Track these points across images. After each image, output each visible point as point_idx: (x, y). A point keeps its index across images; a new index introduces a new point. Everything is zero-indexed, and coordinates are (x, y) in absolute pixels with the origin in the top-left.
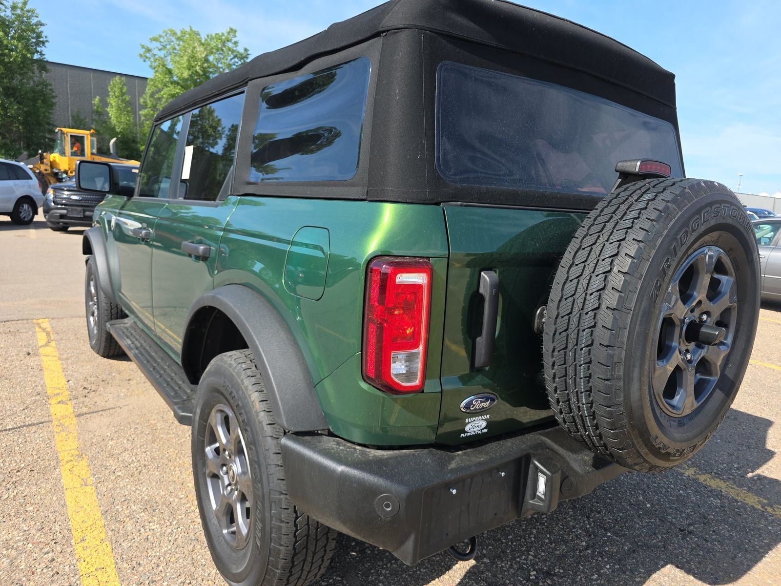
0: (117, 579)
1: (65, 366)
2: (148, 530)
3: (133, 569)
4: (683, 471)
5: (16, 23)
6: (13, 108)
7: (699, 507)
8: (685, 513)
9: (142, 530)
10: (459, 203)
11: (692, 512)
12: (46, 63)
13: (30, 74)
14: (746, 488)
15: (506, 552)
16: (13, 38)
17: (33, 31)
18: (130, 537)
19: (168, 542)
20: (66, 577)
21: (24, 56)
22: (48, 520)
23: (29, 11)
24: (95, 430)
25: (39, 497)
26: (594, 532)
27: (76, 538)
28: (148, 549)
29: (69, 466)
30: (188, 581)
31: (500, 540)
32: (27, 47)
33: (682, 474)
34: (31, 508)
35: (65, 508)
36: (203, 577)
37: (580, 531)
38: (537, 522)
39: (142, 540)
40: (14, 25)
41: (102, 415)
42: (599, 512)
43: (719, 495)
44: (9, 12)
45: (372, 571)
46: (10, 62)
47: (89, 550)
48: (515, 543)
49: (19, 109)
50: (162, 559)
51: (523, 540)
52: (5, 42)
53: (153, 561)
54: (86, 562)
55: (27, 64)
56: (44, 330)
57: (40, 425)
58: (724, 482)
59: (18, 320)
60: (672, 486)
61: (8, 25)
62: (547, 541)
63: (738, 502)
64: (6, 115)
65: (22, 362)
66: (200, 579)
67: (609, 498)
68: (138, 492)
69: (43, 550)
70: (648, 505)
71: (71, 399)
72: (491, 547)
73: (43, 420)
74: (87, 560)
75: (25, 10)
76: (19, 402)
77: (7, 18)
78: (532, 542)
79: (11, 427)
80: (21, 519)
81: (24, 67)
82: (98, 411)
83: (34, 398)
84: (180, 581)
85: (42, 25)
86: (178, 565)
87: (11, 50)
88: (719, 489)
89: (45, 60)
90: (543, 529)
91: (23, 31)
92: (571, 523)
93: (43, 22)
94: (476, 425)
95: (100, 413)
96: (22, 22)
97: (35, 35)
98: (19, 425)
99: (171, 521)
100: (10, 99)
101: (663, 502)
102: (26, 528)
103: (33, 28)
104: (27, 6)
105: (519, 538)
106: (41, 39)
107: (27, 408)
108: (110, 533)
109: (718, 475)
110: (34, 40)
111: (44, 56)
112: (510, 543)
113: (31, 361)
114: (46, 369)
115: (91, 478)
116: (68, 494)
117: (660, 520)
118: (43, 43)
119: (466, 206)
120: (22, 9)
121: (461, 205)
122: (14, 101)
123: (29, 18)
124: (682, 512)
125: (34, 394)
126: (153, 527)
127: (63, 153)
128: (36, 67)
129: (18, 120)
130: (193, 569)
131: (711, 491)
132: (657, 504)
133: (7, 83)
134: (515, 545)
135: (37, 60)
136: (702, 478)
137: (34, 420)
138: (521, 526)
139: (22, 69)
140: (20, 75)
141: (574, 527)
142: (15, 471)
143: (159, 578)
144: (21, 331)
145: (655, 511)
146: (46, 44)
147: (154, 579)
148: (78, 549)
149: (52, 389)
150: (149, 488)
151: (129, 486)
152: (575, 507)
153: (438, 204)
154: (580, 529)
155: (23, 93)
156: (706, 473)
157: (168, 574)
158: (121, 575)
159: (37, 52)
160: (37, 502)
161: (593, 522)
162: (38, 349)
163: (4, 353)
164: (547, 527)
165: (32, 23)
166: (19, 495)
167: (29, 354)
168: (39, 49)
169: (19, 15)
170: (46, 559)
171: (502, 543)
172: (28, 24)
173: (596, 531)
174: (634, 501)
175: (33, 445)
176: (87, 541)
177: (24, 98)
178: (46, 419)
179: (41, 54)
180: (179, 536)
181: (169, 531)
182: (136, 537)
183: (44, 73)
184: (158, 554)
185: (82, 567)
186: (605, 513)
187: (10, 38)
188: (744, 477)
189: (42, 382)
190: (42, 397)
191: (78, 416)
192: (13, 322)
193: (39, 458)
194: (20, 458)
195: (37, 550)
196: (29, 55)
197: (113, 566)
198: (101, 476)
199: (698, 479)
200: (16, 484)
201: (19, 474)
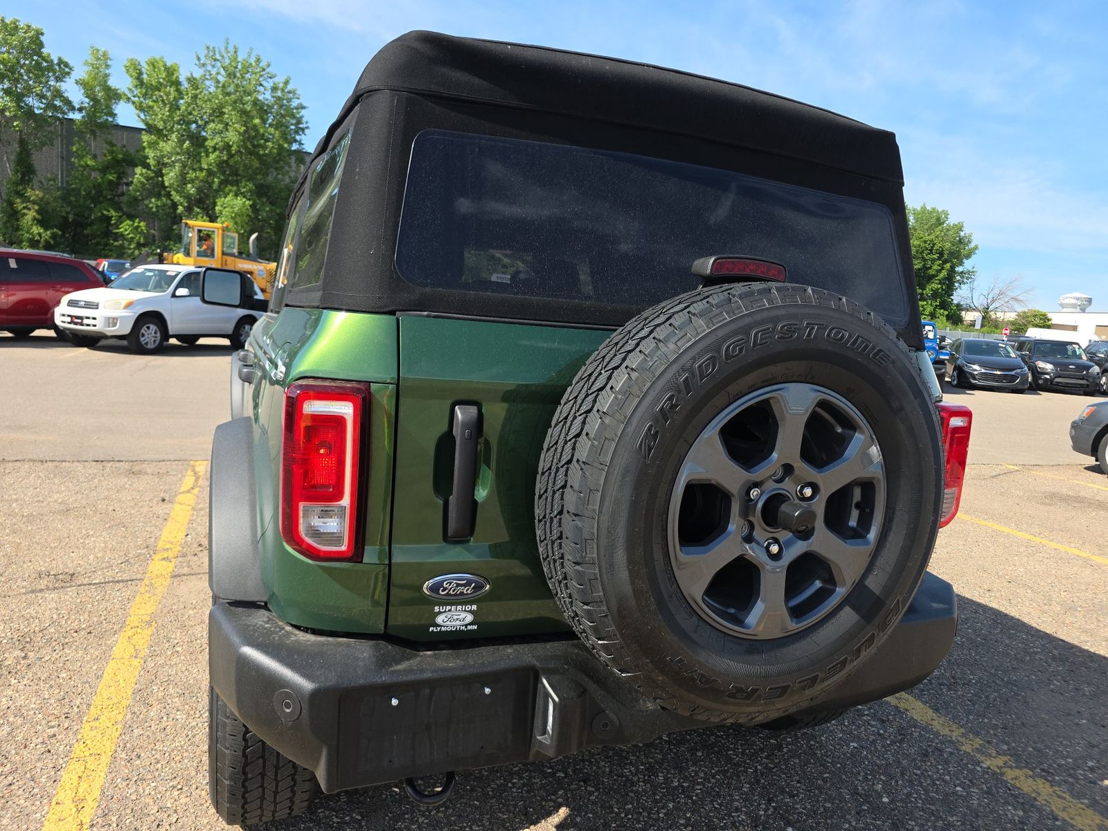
0: (106, 770)
1: (195, 517)
2: (171, 719)
3: (129, 762)
4: (983, 758)
5: (275, 107)
6: (264, 210)
7: (977, 816)
8: (944, 821)
9: (165, 718)
10: (426, 313)
11: (958, 821)
12: (304, 155)
13: (287, 168)
14: (1086, 801)
15: (610, 826)
16: (271, 125)
17: (293, 116)
18: (147, 724)
19: (185, 736)
20: (56, 757)
21: (281, 147)
22: (74, 691)
23: (289, 92)
24: (182, 594)
25: (79, 664)
26: (766, 822)
27: (91, 716)
28: (158, 741)
29: (130, 633)
30: (179, 787)
31: (611, 807)
32: (285, 136)
33: (978, 763)
34: (64, 675)
35: (99, 680)
36: (198, 785)
37: (744, 818)
38: (683, 793)
39: (158, 730)
40: (273, 110)
41: (201, 578)
42: (792, 796)
43: (1027, 803)
44: (268, 95)
45: (407, 816)
46: (265, 155)
47: (95, 731)
48: (630, 816)
49: (271, 211)
50: (167, 755)
51: (645, 814)
52: (262, 131)
53: (155, 757)
54: (85, 745)
55: (283, 156)
56: (195, 473)
57: (130, 582)
58: (1052, 786)
59: (174, 461)
60: (947, 778)
61: (266, 111)
62: (682, 822)
63: (1057, 820)
64: (257, 217)
65: (151, 509)
66: (194, 786)
67: (824, 780)
68: (186, 673)
69: (49, 724)
70: (885, 800)
71: (177, 557)
72: (591, 816)
73: (134, 578)
74: (87, 742)
75: (286, 90)
76: (121, 553)
77: (266, 102)
78: (658, 819)
79: (97, 582)
80: (48, 685)
81: (280, 160)
82: (199, 574)
83: (139, 551)
84: (171, 784)
85: (303, 108)
86: (179, 766)
87: (267, 140)
88: (1034, 795)
89: (304, 150)
90: (686, 804)
91: (283, 116)
92: (736, 804)
93: (305, 105)
94: (455, 617)
95: (199, 576)
96: (281, 106)
97: (294, 122)
98: (107, 580)
99: (202, 712)
100: (262, 199)
101: (915, 798)
102: (47, 696)
103: (293, 112)
104: (288, 86)
105: (641, 810)
106: (301, 126)
107: (127, 561)
108: (129, 716)
109: (1047, 775)
110: (293, 127)
111: (303, 146)
112: (623, 815)
113: (161, 509)
114: (173, 519)
115: (146, 650)
116: (112, 664)
117: (893, 824)
118: (303, 130)
119: (435, 317)
120: (283, 90)
121: (428, 316)
122: (267, 201)
123: (289, 100)
124: (939, 818)
125: (142, 547)
126: (178, 717)
127: (187, 254)
128: (293, 159)
129: (270, 224)
130: (193, 773)
131: (1015, 797)
132: (901, 800)
133: (261, 179)
134: (629, 819)
135: (295, 151)
136: (1010, 775)
137: (125, 577)
138: (655, 794)
139: (278, 162)
140: (276, 169)
141: (737, 810)
142: (72, 631)
143: (150, 777)
144: (172, 473)
145: (893, 810)
146: (306, 131)
147: (145, 777)
148: (87, 727)
149: (165, 543)
150: (201, 670)
151: (180, 665)
152: (758, 782)
153: (392, 313)
154: (746, 814)
155: (276, 191)
156: (1026, 767)
157: (163, 774)
158: (112, 766)
159: (296, 141)
160: (75, 668)
161: (775, 808)
162: (176, 496)
163: (138, 497)
164: (694, 803)
165: (292, 107)
166: (62, 658)
167: (163, 500)
168: (298, 138)
169: (279, 97)
170: (47, 733)
171: (612, 812)
172: (288, 109)
173: (771, 821)
174: (863, 789)
175: (108, 604)
176: (101, 721)
177: (277, 198)
178: (139, 576)
179: (301, 144)
180: (201, 731)
181: (194, 724)
182: (153, 725)
183: (302, 166)
184: (165, 749)
185: (78, 749)
186: (802, 800)
187: (267, 126)
188: (1095, 783)
189: (159, 533)
190: (151, 549)
191: (175, 576)
192: (168, 463)
193: (105, 620)
194: (86, 616)
195: (44, 722)
196: (286, 145)
197: (111, 754)
198: (157, 649)
199: (1003, 774)
200: (66, 646)
201: (75, 634)
